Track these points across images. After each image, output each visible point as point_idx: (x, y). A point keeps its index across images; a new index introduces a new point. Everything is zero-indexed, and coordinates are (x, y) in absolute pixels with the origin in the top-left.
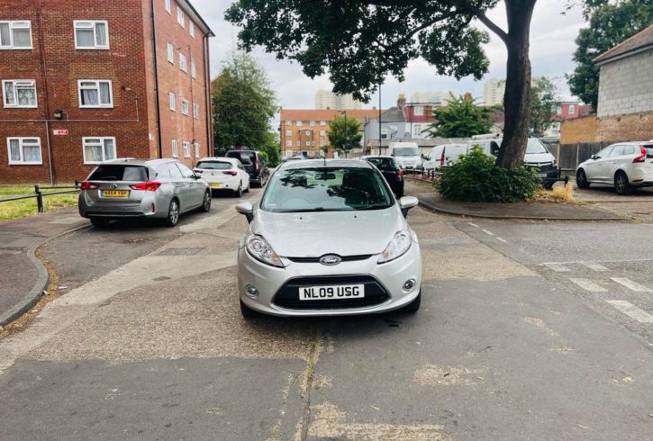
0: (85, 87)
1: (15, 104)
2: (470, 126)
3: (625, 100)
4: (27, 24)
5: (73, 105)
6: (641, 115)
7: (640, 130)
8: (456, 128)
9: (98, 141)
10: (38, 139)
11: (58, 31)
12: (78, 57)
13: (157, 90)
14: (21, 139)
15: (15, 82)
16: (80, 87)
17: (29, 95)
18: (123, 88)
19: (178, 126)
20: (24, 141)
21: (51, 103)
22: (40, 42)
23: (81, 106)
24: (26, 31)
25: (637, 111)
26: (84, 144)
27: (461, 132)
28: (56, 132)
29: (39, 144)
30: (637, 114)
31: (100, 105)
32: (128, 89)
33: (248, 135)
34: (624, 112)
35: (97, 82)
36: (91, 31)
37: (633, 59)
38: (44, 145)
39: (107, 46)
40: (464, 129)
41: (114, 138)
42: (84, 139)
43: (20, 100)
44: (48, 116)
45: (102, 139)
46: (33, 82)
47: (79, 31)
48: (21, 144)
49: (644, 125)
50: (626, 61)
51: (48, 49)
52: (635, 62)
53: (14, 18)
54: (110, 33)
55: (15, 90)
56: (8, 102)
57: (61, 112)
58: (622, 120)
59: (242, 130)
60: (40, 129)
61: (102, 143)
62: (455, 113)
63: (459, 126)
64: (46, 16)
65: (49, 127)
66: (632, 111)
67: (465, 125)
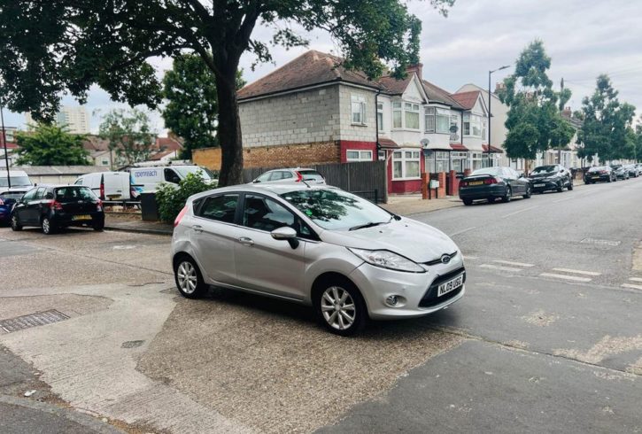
2: (65, 153)
3: (252, 136)
6: (268, 148)
7: (268, 160)
8: (49, 156)
25: (264, 145)
27: (56, 159)
30: (264, 147)
34: (252, 145)
37: (254, 104)
40: (60, 157)
49: (271, 156)
50: (248, 104)
52: (258, 107)
58: (252, 152)
62: (46, 140)
63: (54, 153)
66: (259, 145)
67: (59, 153)
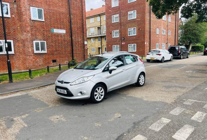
0: (130, 30)
1: (115, 37)
4: (118, 15)
5: (127, 36)
9: (132, 45)
10: (119, 45)
11: (124, 16)
12: (129, 22)
13: (150, 28)
14: (115, 46)
15: (115, 31)
16: (129, 30)
17: (118, 34)
18: (139, 29)
19: (160, 39)
20: (116, 46)
21: (122, 36)
22: (120, 20)
23: (129, 36)
24: (117, 17)
26: (129, 46)
28: (123, 43)
29: (119, 47)
31: (133, 35)
32: (140, 29)
33: (193, 39)
35: (133, 28)
36: (132, 14)
38: (120, 47)
39: (136, 18)
41: (136, 44)
42: (129, 45)
43: (116, 35)
44: (121, 39)
45: (133, 44)
46: (118, 30)
47: (129, 15)
48: (115, 47)
51: (122, 21)
53: (115, 14)
54: (137, 14)
55: (115, 33)
56: (113, 36)
57: (124, 38)
59: (190, 38)
60: (119, 43)
61: (133, 46)
64: (122, 12)
65: (121, 42)
